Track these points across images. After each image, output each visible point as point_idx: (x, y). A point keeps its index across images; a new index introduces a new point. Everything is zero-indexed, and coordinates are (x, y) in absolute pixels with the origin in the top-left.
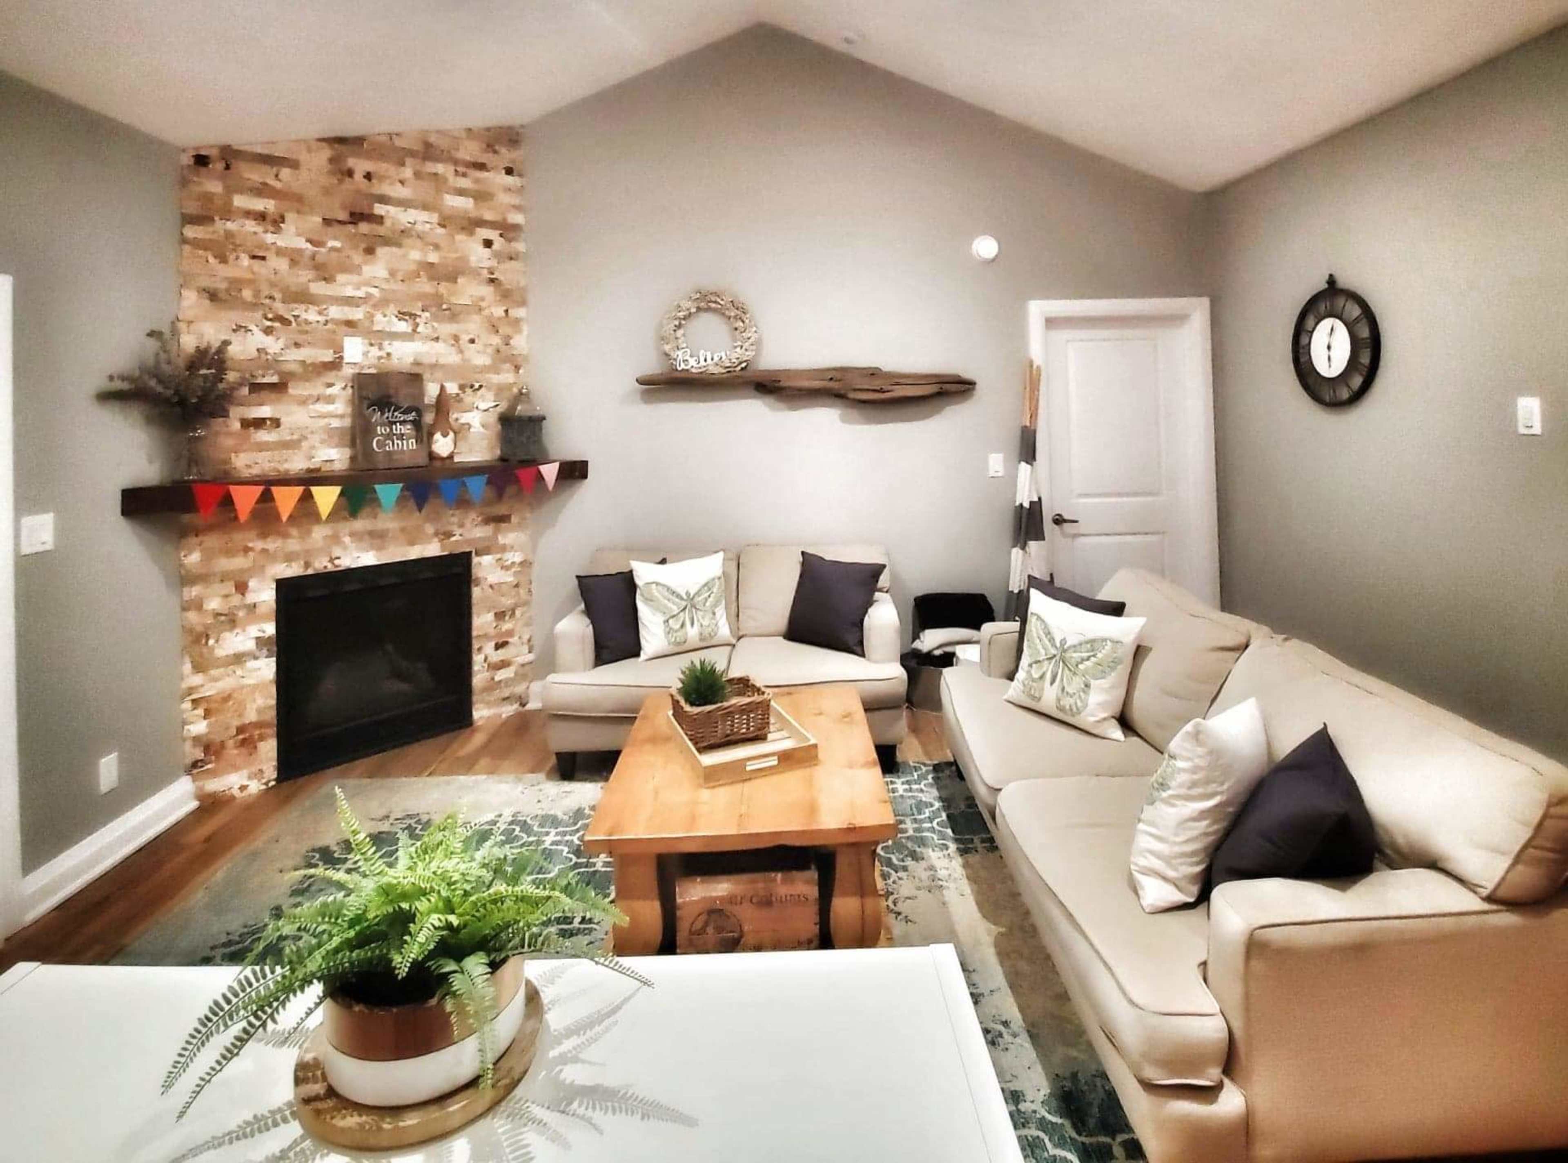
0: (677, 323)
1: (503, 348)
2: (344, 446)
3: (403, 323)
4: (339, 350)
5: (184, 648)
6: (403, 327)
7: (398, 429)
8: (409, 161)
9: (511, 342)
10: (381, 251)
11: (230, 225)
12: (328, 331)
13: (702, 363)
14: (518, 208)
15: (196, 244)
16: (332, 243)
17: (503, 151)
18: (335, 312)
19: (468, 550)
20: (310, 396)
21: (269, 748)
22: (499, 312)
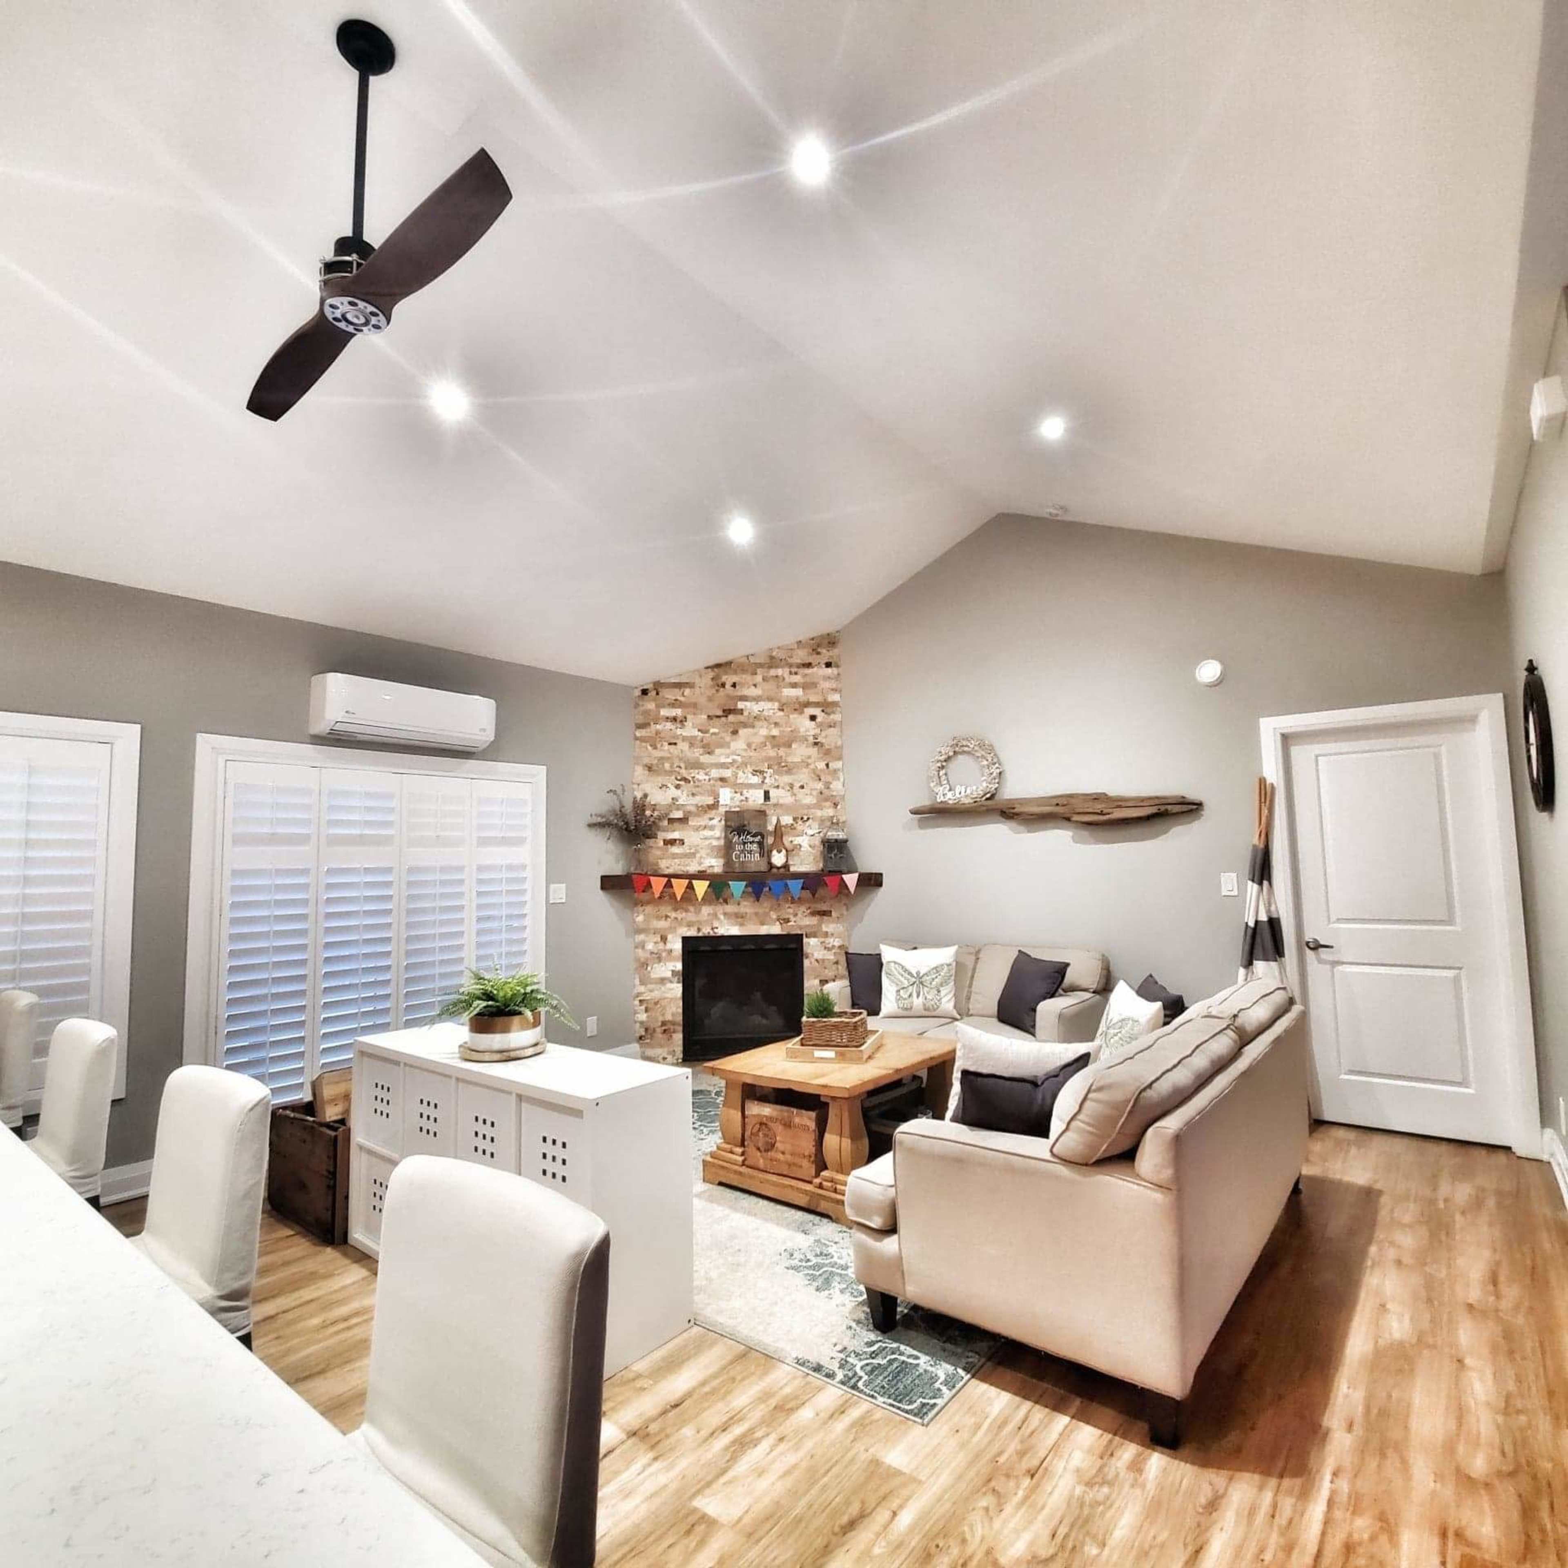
0: (939, 764)
1: (825, 791)
2: (721, 857)
3: (756, 777)
4: (716, 797)
5: (636, 969)
6: (755, 780)
7: (749, 847)
8: (759, 671)
9: (831, 786)
10: (742, 732)
11: (658, 727)
12: (710, 785)
13: (958, 795)
14: (835, 690)
15: (642, 739)
16: (712, 730)
17: (824, 651)
18: (715, 773)
19: (799, 932)
20: (700, 826)
21: (678, 1037)
22: (821, 765)
